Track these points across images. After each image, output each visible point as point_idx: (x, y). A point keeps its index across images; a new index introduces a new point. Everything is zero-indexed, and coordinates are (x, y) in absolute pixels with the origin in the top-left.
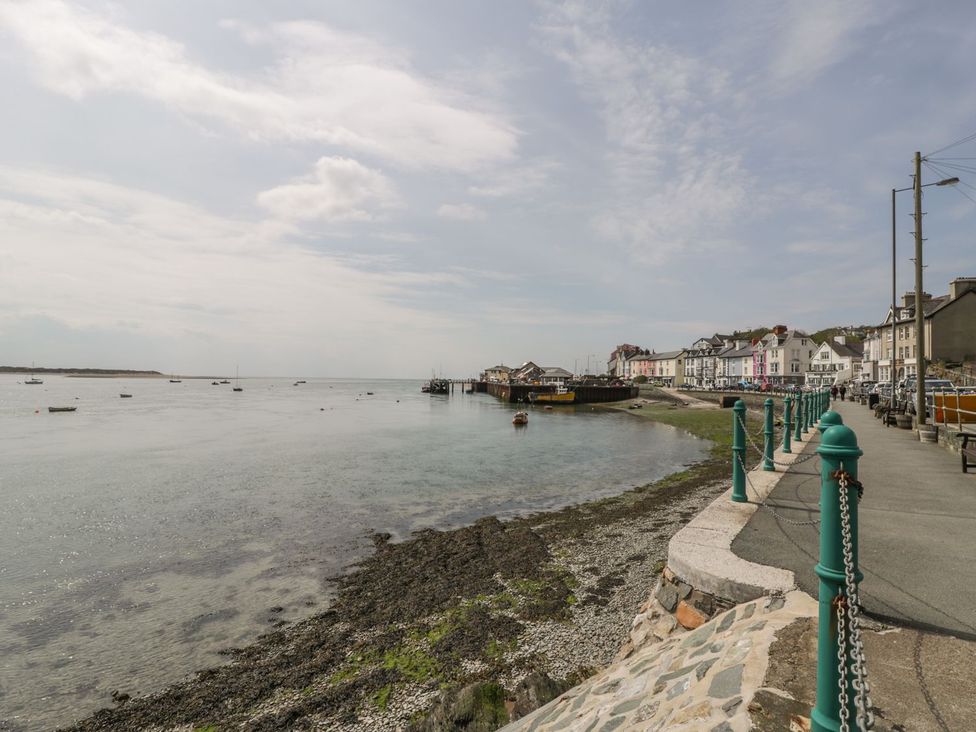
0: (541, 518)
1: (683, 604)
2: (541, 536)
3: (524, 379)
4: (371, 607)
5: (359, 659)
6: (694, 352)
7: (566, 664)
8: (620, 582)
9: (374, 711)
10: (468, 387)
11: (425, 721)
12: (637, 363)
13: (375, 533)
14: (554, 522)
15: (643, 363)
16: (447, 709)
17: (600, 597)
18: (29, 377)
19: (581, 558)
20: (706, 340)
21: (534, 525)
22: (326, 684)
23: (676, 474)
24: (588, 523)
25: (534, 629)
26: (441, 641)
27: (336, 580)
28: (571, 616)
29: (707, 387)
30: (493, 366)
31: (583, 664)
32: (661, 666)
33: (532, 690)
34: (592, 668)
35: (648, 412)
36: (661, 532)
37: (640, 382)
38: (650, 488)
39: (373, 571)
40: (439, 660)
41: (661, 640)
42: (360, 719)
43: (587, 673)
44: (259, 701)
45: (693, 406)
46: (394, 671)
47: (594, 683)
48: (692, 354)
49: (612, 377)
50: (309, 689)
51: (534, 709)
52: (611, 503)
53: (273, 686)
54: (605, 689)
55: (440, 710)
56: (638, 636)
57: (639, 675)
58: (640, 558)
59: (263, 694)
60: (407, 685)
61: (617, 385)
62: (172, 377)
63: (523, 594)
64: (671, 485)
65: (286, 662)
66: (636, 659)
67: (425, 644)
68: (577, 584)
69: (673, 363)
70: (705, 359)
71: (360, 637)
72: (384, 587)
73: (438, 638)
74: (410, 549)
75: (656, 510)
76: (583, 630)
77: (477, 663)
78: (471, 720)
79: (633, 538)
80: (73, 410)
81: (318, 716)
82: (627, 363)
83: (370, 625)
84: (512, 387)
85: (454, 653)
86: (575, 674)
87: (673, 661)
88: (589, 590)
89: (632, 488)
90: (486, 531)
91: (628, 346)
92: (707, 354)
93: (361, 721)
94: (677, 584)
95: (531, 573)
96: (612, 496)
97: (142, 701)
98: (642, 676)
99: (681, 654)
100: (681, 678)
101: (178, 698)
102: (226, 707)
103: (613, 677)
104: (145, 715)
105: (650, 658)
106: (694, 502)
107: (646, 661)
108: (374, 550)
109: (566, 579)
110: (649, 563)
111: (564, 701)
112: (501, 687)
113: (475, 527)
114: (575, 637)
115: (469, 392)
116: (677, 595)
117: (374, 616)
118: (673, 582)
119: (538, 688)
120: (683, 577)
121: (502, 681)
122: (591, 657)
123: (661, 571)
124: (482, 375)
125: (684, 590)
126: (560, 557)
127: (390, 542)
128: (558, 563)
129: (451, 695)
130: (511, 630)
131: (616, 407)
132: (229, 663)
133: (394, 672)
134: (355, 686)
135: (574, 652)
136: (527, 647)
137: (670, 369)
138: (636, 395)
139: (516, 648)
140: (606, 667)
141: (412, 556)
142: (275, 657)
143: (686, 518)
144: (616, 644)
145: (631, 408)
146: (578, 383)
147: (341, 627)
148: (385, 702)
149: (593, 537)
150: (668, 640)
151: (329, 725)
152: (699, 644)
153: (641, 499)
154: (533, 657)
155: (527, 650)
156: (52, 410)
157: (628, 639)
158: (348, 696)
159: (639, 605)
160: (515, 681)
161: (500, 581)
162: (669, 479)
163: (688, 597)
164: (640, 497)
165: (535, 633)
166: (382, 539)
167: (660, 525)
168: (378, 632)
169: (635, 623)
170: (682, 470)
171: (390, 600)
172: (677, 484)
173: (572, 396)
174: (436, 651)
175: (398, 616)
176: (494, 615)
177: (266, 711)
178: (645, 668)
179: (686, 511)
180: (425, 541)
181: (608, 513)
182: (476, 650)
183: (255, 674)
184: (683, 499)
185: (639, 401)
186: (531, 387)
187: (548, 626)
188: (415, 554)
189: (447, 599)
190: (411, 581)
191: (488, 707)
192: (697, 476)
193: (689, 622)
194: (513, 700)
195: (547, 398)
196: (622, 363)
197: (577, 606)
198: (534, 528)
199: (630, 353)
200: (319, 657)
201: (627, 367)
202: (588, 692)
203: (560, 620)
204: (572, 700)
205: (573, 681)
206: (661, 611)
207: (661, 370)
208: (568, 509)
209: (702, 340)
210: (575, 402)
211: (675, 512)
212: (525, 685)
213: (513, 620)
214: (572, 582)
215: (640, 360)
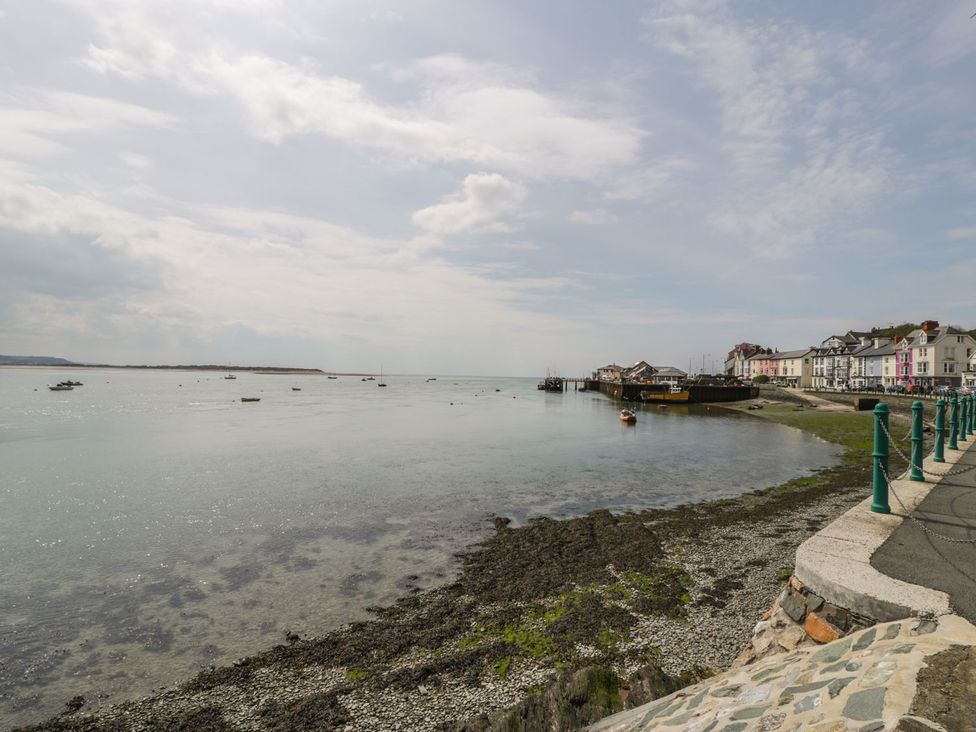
0: (654, 514)
1: (812, 616)
2: (655, 532)
3: (637, 378)
4: (493, 584)
5: (482, 630)
6: (824, 351)
7: (680, 661)
8: (739, 586)
9: (495, 679)
10: (581, 385)
11: (542, 697)
12: (757, 362)
13: (496, 516)
14: (667, 520)
15: (764, 362)
16: (562, 687)
17: (716, 599)
18: (227, 374)
19: (696, 557)
20: (839, 338)
21: (646, 521)
22: (454, 648)
23: (802, 478)
24: (702, 524)
25: (648, 623)
26: (556, 623)
27: (462, 556)
28: (685, 614)
29: (839, 389)
30: (605, 365)
31: (698, 664)
32: (789, 674)
33: (646, 682)
34: (707, 669)
35: (770, 413)
36: (785, 538)
37: (760, 383)
38: (772, 492)
39: (493, 551)
40: (554, 640)
41: (787, 651)
42: (483, 684)
43: (704, 674)
44: (398, 655)
45: (823, 408)
46: (513, 644)
47: (712, 685)
48: (821, 353)
49: (730, 375)
50: (439, 650)
51: (648, 701)
52: (729, 505)
53: (410, 644)
54: (725, 693)
55: (555, 687)
56: (761, 644)
57: (763, 683)
58: (761, 563)
59: (402, 650)
60: (525, 660)
61: (736, 385)
62: (330, 374)
63: (636, 588)
64: (797, 490)
65: (420, 624)
66: (758, 666)
67: (541, 623)
68: (692, 584)
69: (799, 363)
70: (837, 358)
71: (483, 610)
72: (505, 568)
73: (553, 619)
74: (525, 533)
75: (779, 515)
76: (698, 630)
77: (591, 649)
78: (586, 702)
79: (754, 543)
80: (256, 400)
81: (447, 675)
82: (746, 363)
83: (491, 600)
84: (624, 386)
85: (568, 636)
86: (689, 673)
87: (801, 674)
88: (704, 590)
89: (752, 491)
90: (598, 523)
91: (747, 345)
92: (839, 353)
93: (484, 687)
94: (806, 595)
95: (643, 567)
96: (729, 497)
97: (308, 642)
98: (765, 685)
99: (810, 668)
100: (811, 693)
101: (335, 643)
102: (372, 656)
103: (733, 681)
104: (310, 654)
105: (773, 667)
106: (824, 509)
107: (771, 670)
108: (495, 533)
109: (680, 577)
110: (771, 570)
111: (680, 698)
112: (613, 674)
113: (588, 519)
114: (690, 636)
115: (581, 390)
116: (806, 606)
117: (495, 593)
118: (801, 591)
119: (653, 682)
120: (813, 588)
121: (616, 669)
122: (707, 658)
123: (787, 578)
124: (595, 374)
125: (815, 602)
126: (674, 555)
127: (509, 526)
128: (672, 561)
129: (567, 675)
130: (624, 622)
131: (734, 408)
132: (373, 618)
133: (513, 646)
134: (478, 653)
135: (689, 651)
136: (640, 639)
137: (796, 368)
138: (757, 396)
139: (629, 639)
140: (724, 671)
141: (529, 541)
142: (411, 619)
143: (814, 527)
144: (734, 648)
145: (750, 409)
146: (693, 382)
147: (467, 599)
148: (505, 672)
149: (709, 537)
150: (796, 651)
151: (457, 685)
152: (831, 659)
153: (761, 503)
154: (646, 649)
155: (640, 642)
156: (244, 400)
157: (749, 645)
158: (472, 661)
159: (760, 611)
160: (628, 671)
161: (613, 573)
162: (793, 483)
163: (819, 609)
164: (761, 501)
165: (648, 626)
166: (502, 523)
167: (784, 531)
168: (499, 608)
169: (757, 629)
170: (810, 474)
171: (509, 579)
172: (804, 489)
173: (686, 396)
174: (552, 632)
175: (516, 595)
176: (608, 604)
177: (404, 665)
178: (769, 676)
179: (816, 519)
180: (541, 528)
181: (724, 514)
182: (589, 637)
183: (395, 631)
184: (810, 506)
185: (760, 401)
186: (644, 386)
187: (662, 621)
188: (532, 540)
189: (562, 585)
190: (528, 564)
191: (602, 692)
192: (827, 482)
193: (821, 635)
194: (627, 689)
195: (660, 397)
196: (740, 363)
197: (692, 606)
198: (647, 524)
199: (749, 352)
200: (448, 624)
201: (746, 367)
202: (706, 692)
203: (674, 617)
204: (688, 699)
205: (687, 680)
206: (787, 621)
207: (785, 370)
208: (681, 508)
209: (833, 337)
210: (689, 402)
211: (801, 518)
212: (638, 676)
213: (625, 611)
214: (687, 581)
215: (761, 360)
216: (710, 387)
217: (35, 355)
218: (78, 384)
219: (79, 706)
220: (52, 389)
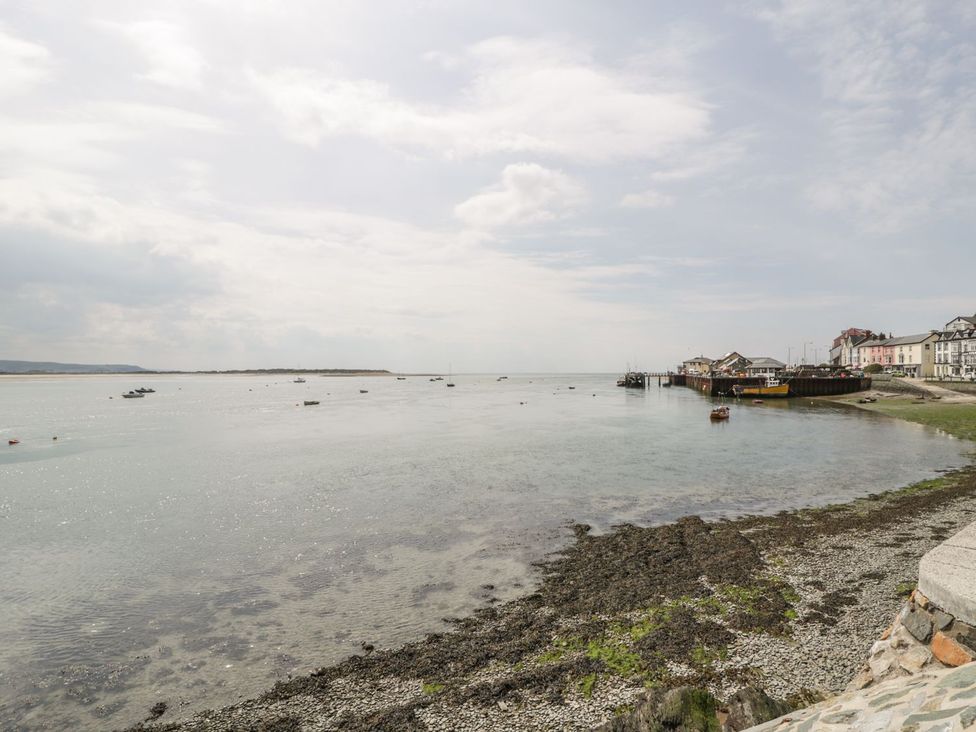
0: (751, 522)
1: (939, 635)
2: (752, 541)
3: (728, 371)
4: (572, 597)
5: (564, 644)
6: (948, 334)
7: (785, 683)
8: (852, 601)
9: (579, 697)
10: (665, 380)
11: (631, 717)
12: (868, 350)
13: (575, 523)
14: (767, 527)
15: (876, 349)
16: (653, 708)
17: (826, 616)
18: (296, 377)
19: (801, 569)
20: (964, 319)
21: (743, 528)
22: (535, 662)
23: (925, 481)
24: (808, 532)
25: (747, 640)
26: (645, 639)
27: (540, 565)
28: (790, 632)
29: (967, 377)
30: (691, 358)
31: (807, 687)
32: (914, 700)
33: (747, 705)
34: (817, 693)
35: (886, 407)
36: (905, 547)
37: (872, 372)
38: (889, 496)
39: (573, 561)
40: (642, 657)
41: (911, 674)
42: (566, 701)
43: (812, 698)
44: (476, 669)
45: (948, 399)
46: (598, 661)
47: (822, 710)
48: (944, 337)
49: (836, 366)
50: (519, 664)
51: (750, 726)
52: (839, 510)
53: (488, 657)
54: (838, 719)
55: (646, 707)
56: (879, 666)
57: (882, 709)
58: (878, 576)
59: (480, 663)
60: (611, 677)
61: (843, 375)
62: (399, 375)
63: (733, 602)
64: (919, 493)
65: (498, 637)
66: (876, 691)
67: (628, 639)
68: (797, 598)
69: (918, 349)
70: (963, 343)
71: (565, 623)
72: (587, 579)
73: (641, 635)
74: (608, 541)
75: (898, 522)
76: (806, 649)
77: (684, 667)
78: (680, 724)
79: (869, 552)
80: (318, 403)
81: (528, 692)
82: (855, 350)
83: (573, 612)
84: (713, 380)
85: (658, 653)
86: (796, 696)
87: (928, 700)
88: (811, 606)
89: (866, 495)
90: (688, 531)
91: (855, 330)
92: (966, 336)
93: (568, 704)
94: (932, 611)
95: (741, 579)
96: (839, 502)
97: (383, 653)
98: (885, 712)
99: (938, 693)
100: (940, 722)
101: (411, 655)
102: (449, 669)
103: (847, 707)
104: (386, 665)
105: (894, 692)
106: (951, 514)
107: (891, 695)
108: (575, 540)
109: (783, 591)
110: (890, 584)
111: (786, 724)
112: (708, 696)
113: (677, 526)
114: (796, 656)
115: (665, 385)
116: (932, 624)
117: (577, 605)
118: (926, 607)
119: (754, 705)
120: (941, 604)
121: (712, 690)
122: (817, 681)
123: (909, 593)
124: (680, 368)
125: (942, 620)
126: (775, 566)
127: (590, 533)
128: (774, 572)
129: (658, 696)
130: (721, 639)
131: (842, 401)
132: (452, 630)
133: (598, 662)
134: (560, 669)
135: (795, 672)
136: (739, 659)
137: (914, 355)
138: (868, 387)
139: (725, 658)
140: (836, 695)
141: (612, 550)
142: (488, 631)
143: (940, 535)
144: (848, 670)
145: (861, 402)
146: (792, 374)
147: (547, 611)
148: (591, 690)
149: (816, 547)
150: (921, 674)
151: (539, 702)
152: (963, 685)
153: (876, 508)
154: (746, 670)
155: (738, 662)
156: (306, 404)
157: (865, 667)
158: (555, 677)
159: (877, 630)
160: (726, 692)
161: (707, 585)
162: (917, 486)
163: (948, 628)
164: (876, 506)
165: (748, 644)
166: (582, 530)
167: (902, 540)
168: (581, 621)
169: (874, 649)
170: (934, 476)
171: (592, 591)
172: (927, 492)
173: (785, 389)
174: (640, 648)
175: (600, 607)
176: (701, 619)
177: (483, 679)
178: (890, 702)
179: (943, 526)
180: (625, 535)
181: (834, 521)
182: (682, 653)
183: (472, 643)
184: (935, 511)
185: (872, 394)
186: (737, 379)
187: (764, 639)
188: (615, 547)
189: (649, 597)
190: (612, 575)
191: (698, 714)
192: (955, 485)
193: (950, 657)
194: (726, 712)
195: (755, 391)
196: (848, 351)
197: (798, 622)
198: (744, 532)
199: (858, 338)
200: (528, 637)
201: (855, 355)
202: (816, 718)
203: (776, 635)
204: (796, 724)
205: (793, 704)
206: (910, 640)
207: (902, 357)
208: (783, 514)
209: (959, 319)
210: (790, 395)
211: (924, 526)
212: (738, 698)
213: (721, 628)
214: (791, 595)
215: (872, 346)
216: (814, 380)
217: (109, 363)
218: (151, 391)
219: (161, 713)
220: (126, 397)
